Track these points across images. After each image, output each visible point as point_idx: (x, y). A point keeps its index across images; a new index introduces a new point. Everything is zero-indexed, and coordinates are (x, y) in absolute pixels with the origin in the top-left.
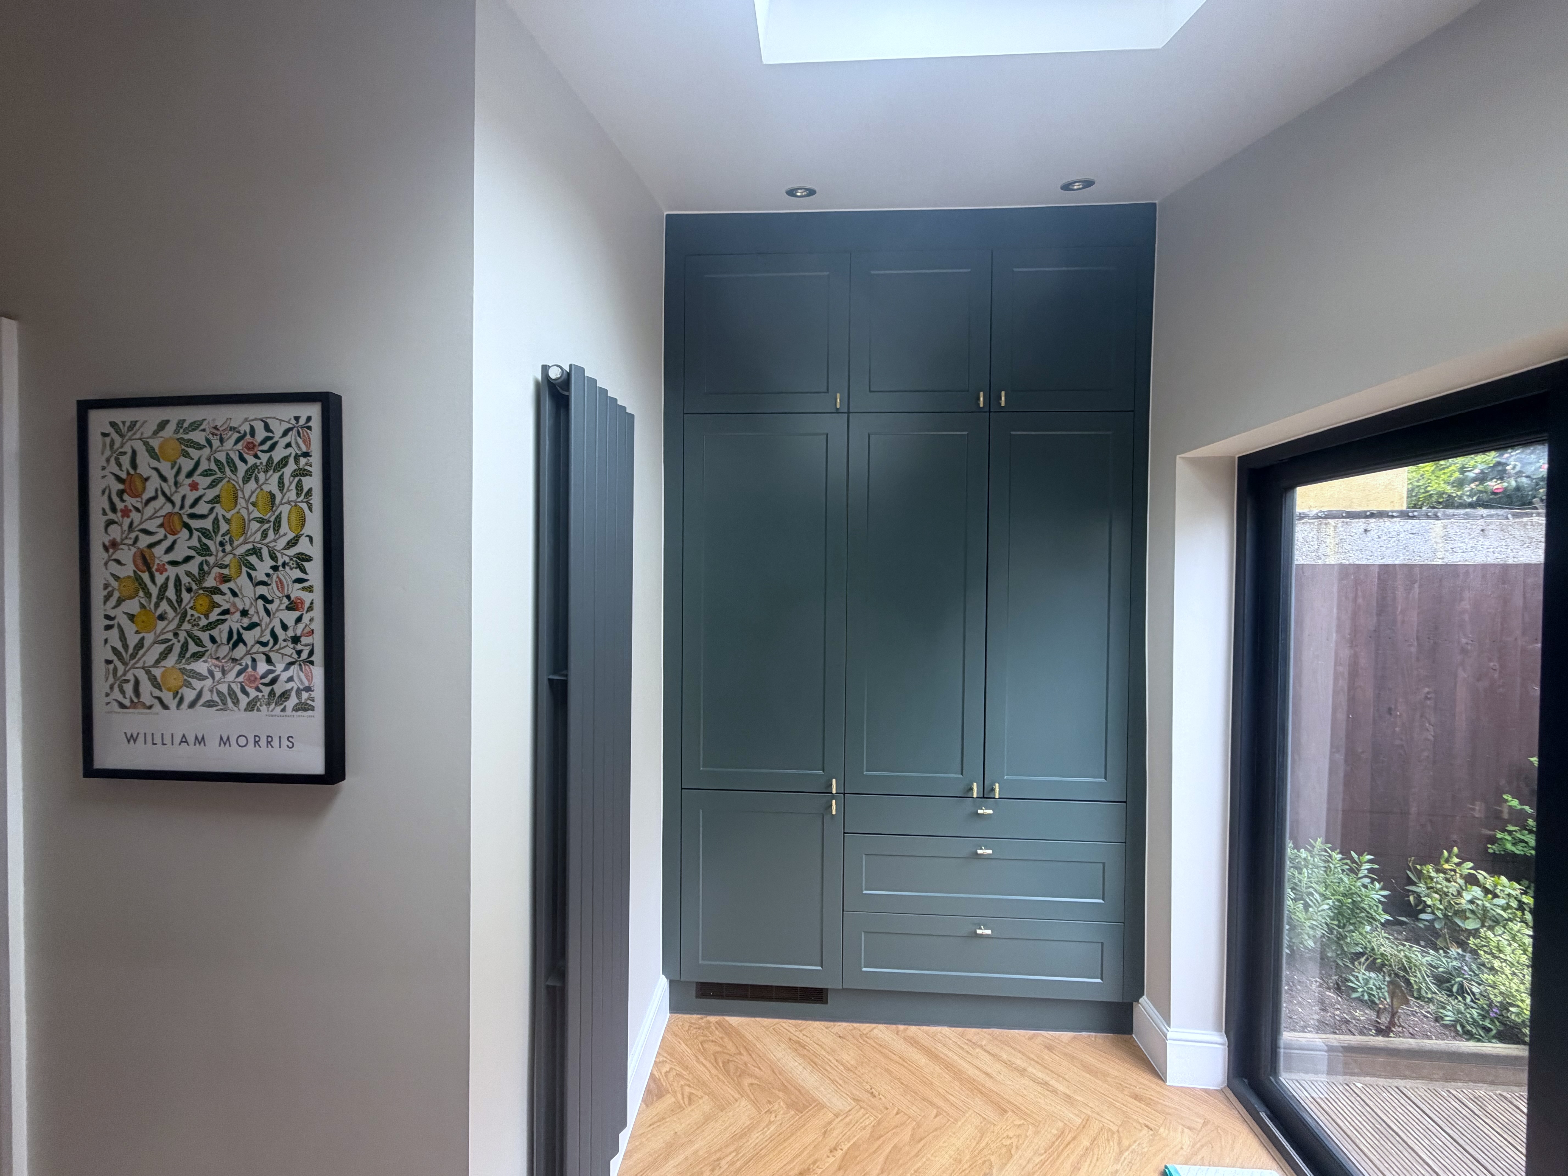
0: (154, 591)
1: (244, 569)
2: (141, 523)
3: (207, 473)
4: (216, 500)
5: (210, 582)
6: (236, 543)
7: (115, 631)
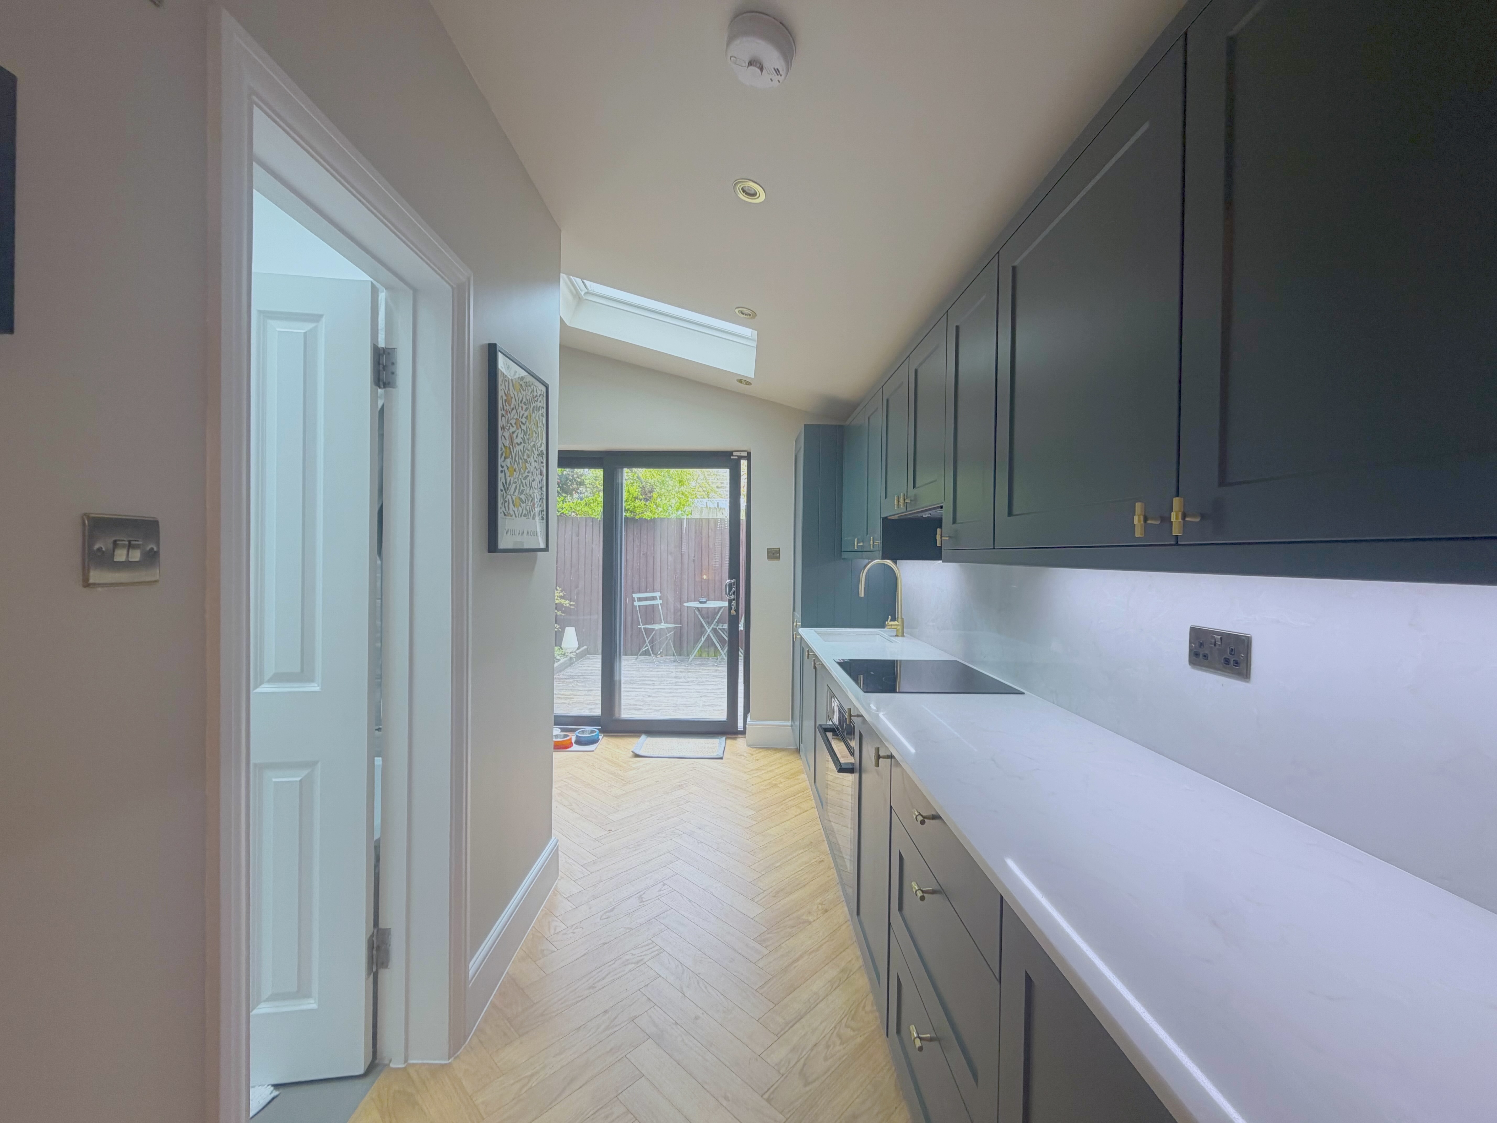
0: (514, 456)
1: (533, 454)
2: (511, 420)
3: (525, 404)
4: (526, 418)
5: (525, 457)
6: (531, 440)
7: (503, 473)
